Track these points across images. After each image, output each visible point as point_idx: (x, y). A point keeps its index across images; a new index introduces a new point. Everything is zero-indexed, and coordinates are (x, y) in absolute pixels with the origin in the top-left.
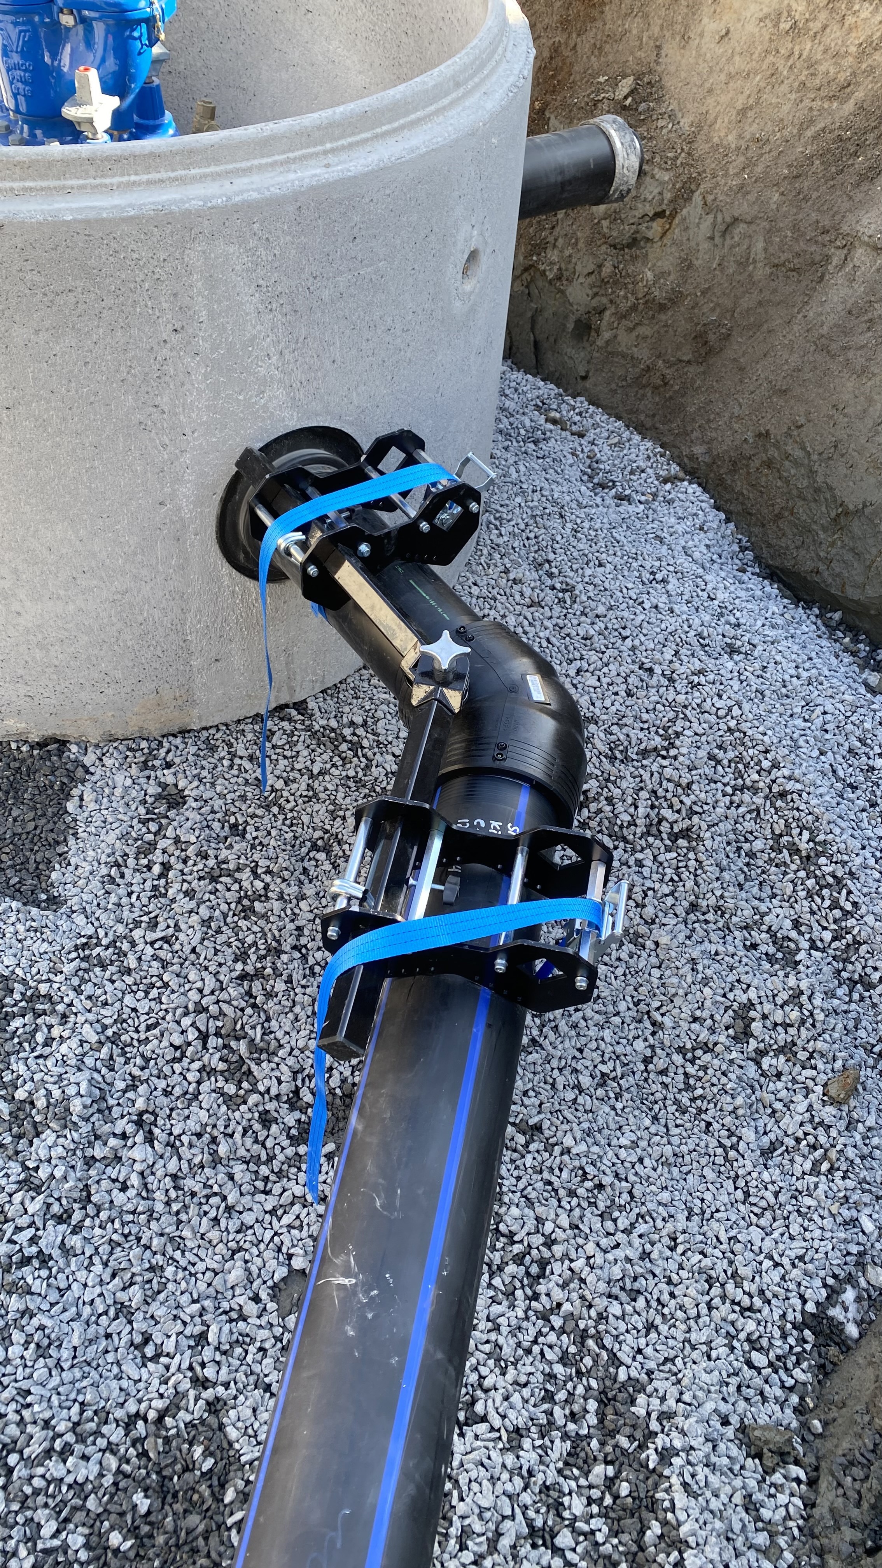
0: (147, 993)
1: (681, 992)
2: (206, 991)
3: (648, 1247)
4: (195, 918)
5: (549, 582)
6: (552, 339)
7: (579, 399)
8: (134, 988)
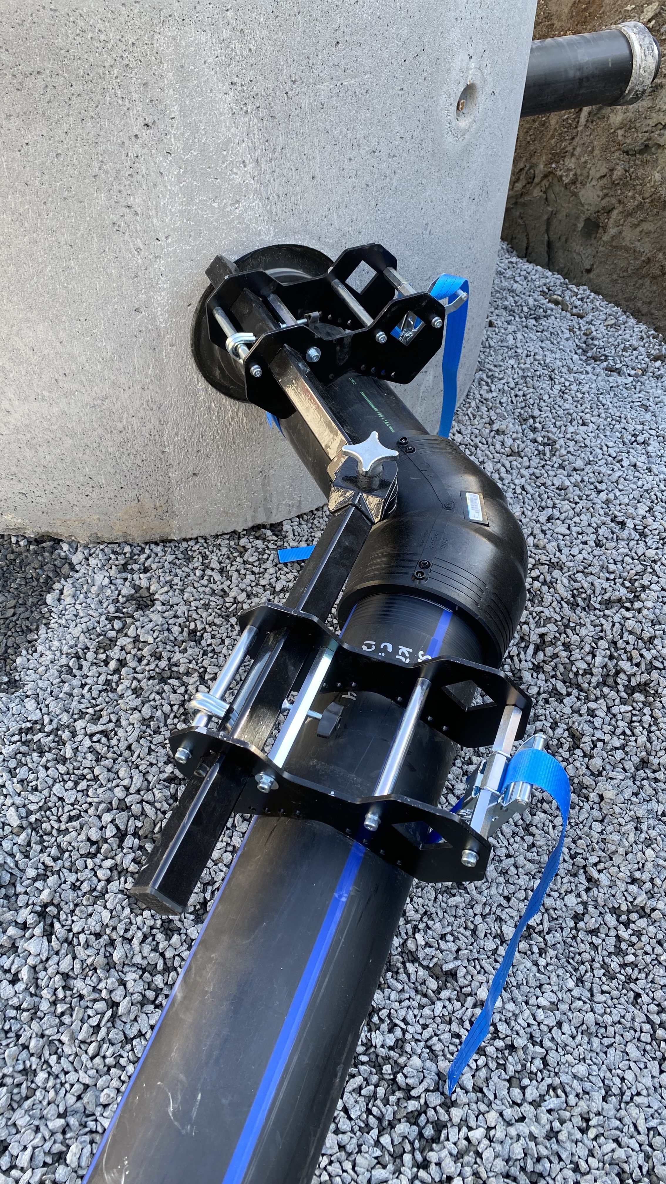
0: (76, 784)
1: (621, 850)
2: (132, 790)
3: (556, 1125)
4: (136, 715)
5: (531, 435)
6: (563, 239)
7: (582, 288)
8: (66, 777)
